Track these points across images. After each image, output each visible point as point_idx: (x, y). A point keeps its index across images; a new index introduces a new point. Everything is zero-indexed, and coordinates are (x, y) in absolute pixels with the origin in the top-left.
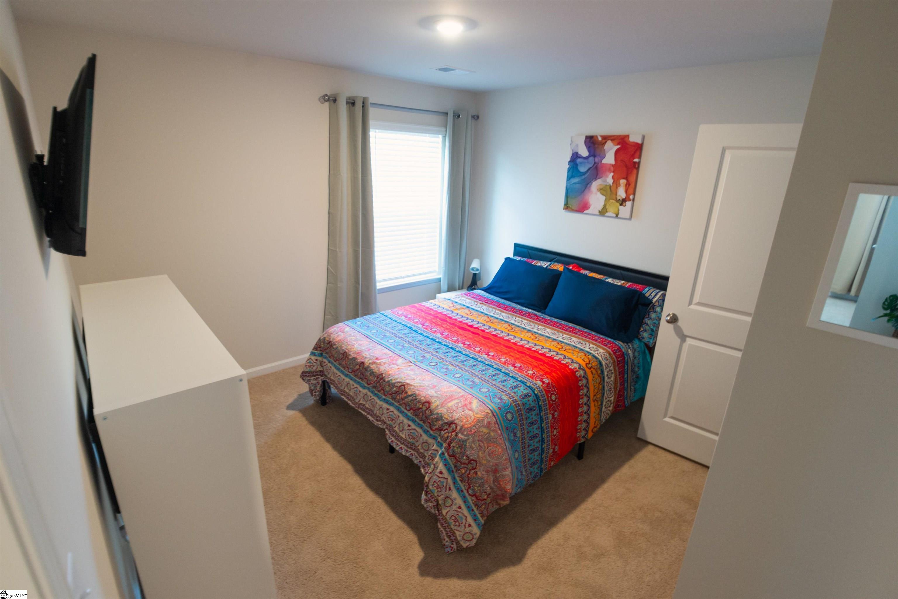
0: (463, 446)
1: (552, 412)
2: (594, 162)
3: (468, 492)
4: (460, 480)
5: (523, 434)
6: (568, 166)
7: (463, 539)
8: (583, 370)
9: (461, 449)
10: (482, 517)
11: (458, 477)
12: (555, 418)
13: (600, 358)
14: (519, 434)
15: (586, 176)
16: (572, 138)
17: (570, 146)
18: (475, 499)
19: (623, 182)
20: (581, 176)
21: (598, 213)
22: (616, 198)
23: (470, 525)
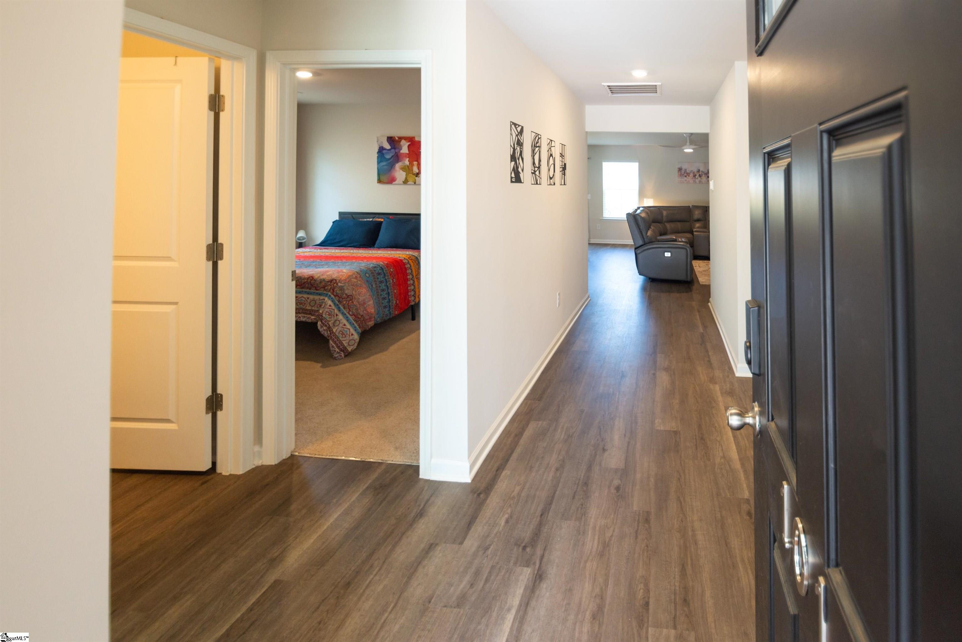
0: (343, 289)
1: (392, 278)
2: (395, 152)
3: (349, 314)
4: (343, 308)
5: (377, 287)
6: (377, 155)
7: (349, 345)
8: (407, 260)
9: (341, 291)
10: (360, 327)
11: (342, 306)
12: (394, 283)
13: (417, 256)
14: (374, 286)
15: (391, 160)
16: (377, 138)
17: (376, 143)
18: (354, 317)
19: (415, 163)
20: (387, 161)
21: (402, 183)
22: (413, 173)
23: (352, 335)
